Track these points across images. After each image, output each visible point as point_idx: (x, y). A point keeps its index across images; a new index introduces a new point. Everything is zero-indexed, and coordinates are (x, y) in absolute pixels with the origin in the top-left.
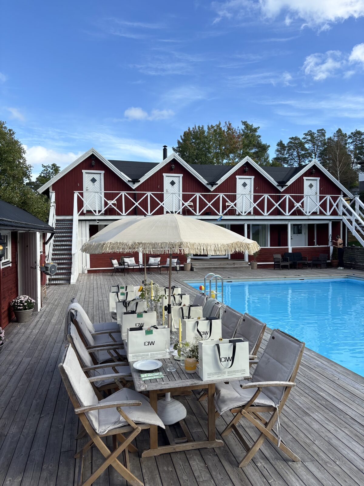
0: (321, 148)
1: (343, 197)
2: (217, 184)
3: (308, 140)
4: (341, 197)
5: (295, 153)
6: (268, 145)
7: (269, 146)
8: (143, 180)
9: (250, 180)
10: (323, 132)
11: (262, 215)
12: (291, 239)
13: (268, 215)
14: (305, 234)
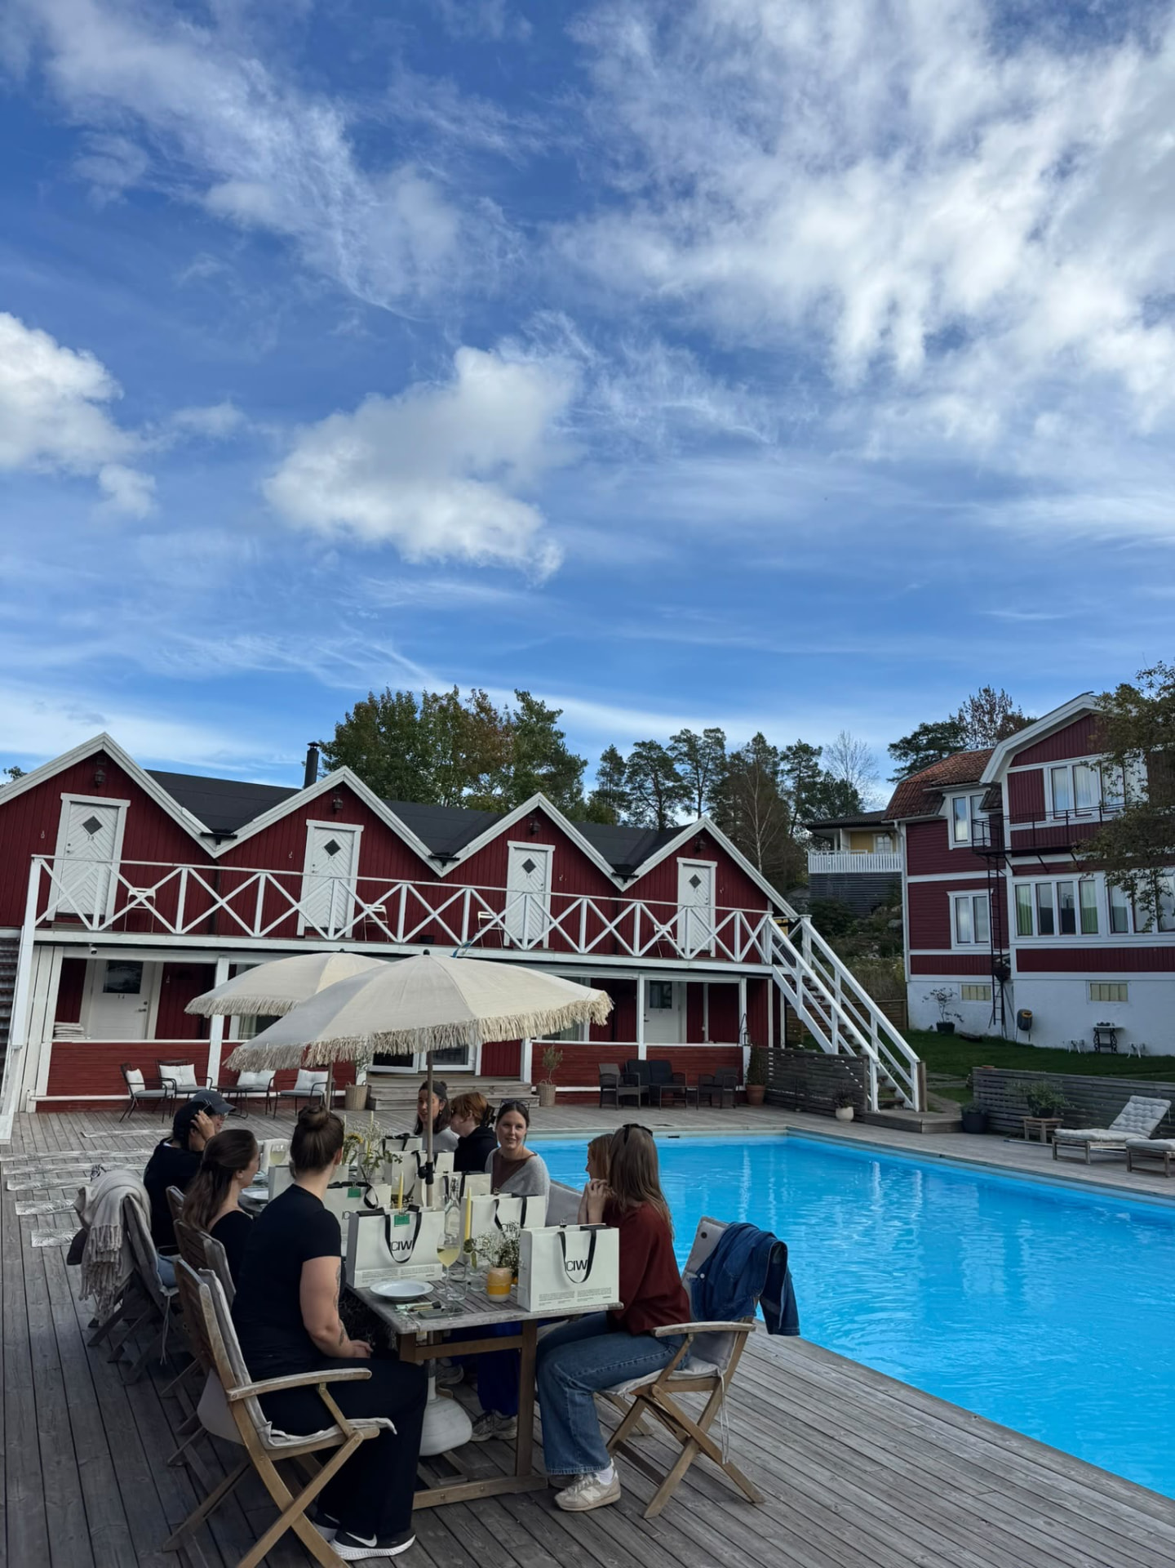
0: (714, 777)
1: (774, 916)
2: (458, 859)
3: (681, 754)
4: (768, 915)
5: (649, 784)
6: (582, 759)
7: (585, 763)
8: (244, 833)
9: (544, 856)
10: (720, 735)
11: (572, 951)
12: (645, 1021)
13: (590, 952)
14: (679, 1009)
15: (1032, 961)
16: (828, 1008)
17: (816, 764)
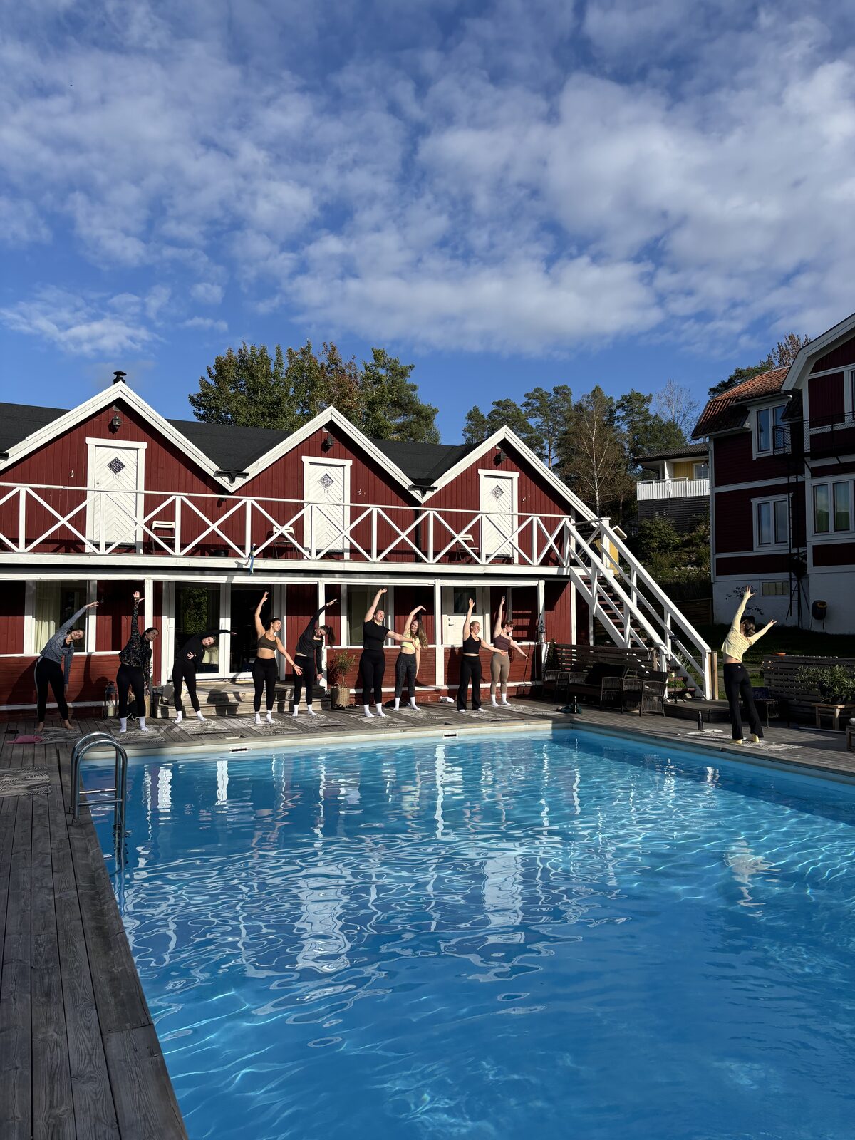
0: (561, 428)
2: (248, 474)
3: (533, 409)
4: (566, 520)
8: (18, 452)
9: (341, 470)
10: (567, 391)
11: (365, 560)
12: (449, 625)
13: (382, 560)
15: (827, 556)
16: (621, 605)
17: (647, 410)
